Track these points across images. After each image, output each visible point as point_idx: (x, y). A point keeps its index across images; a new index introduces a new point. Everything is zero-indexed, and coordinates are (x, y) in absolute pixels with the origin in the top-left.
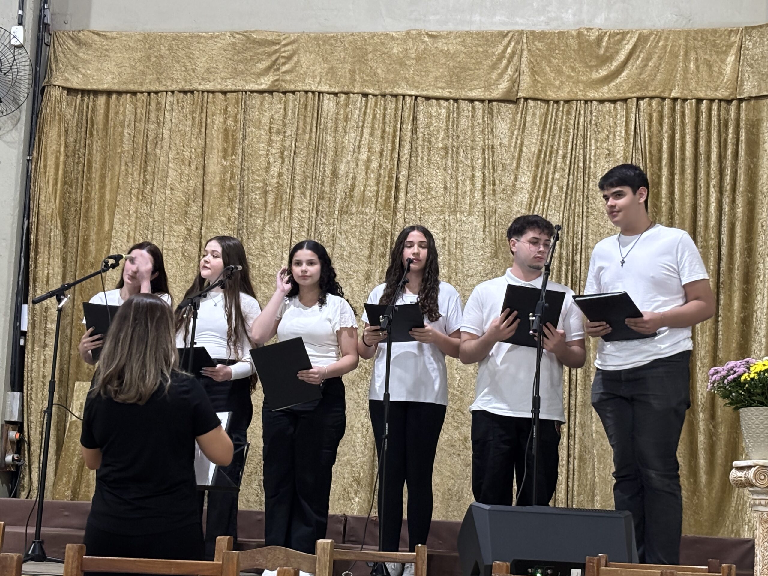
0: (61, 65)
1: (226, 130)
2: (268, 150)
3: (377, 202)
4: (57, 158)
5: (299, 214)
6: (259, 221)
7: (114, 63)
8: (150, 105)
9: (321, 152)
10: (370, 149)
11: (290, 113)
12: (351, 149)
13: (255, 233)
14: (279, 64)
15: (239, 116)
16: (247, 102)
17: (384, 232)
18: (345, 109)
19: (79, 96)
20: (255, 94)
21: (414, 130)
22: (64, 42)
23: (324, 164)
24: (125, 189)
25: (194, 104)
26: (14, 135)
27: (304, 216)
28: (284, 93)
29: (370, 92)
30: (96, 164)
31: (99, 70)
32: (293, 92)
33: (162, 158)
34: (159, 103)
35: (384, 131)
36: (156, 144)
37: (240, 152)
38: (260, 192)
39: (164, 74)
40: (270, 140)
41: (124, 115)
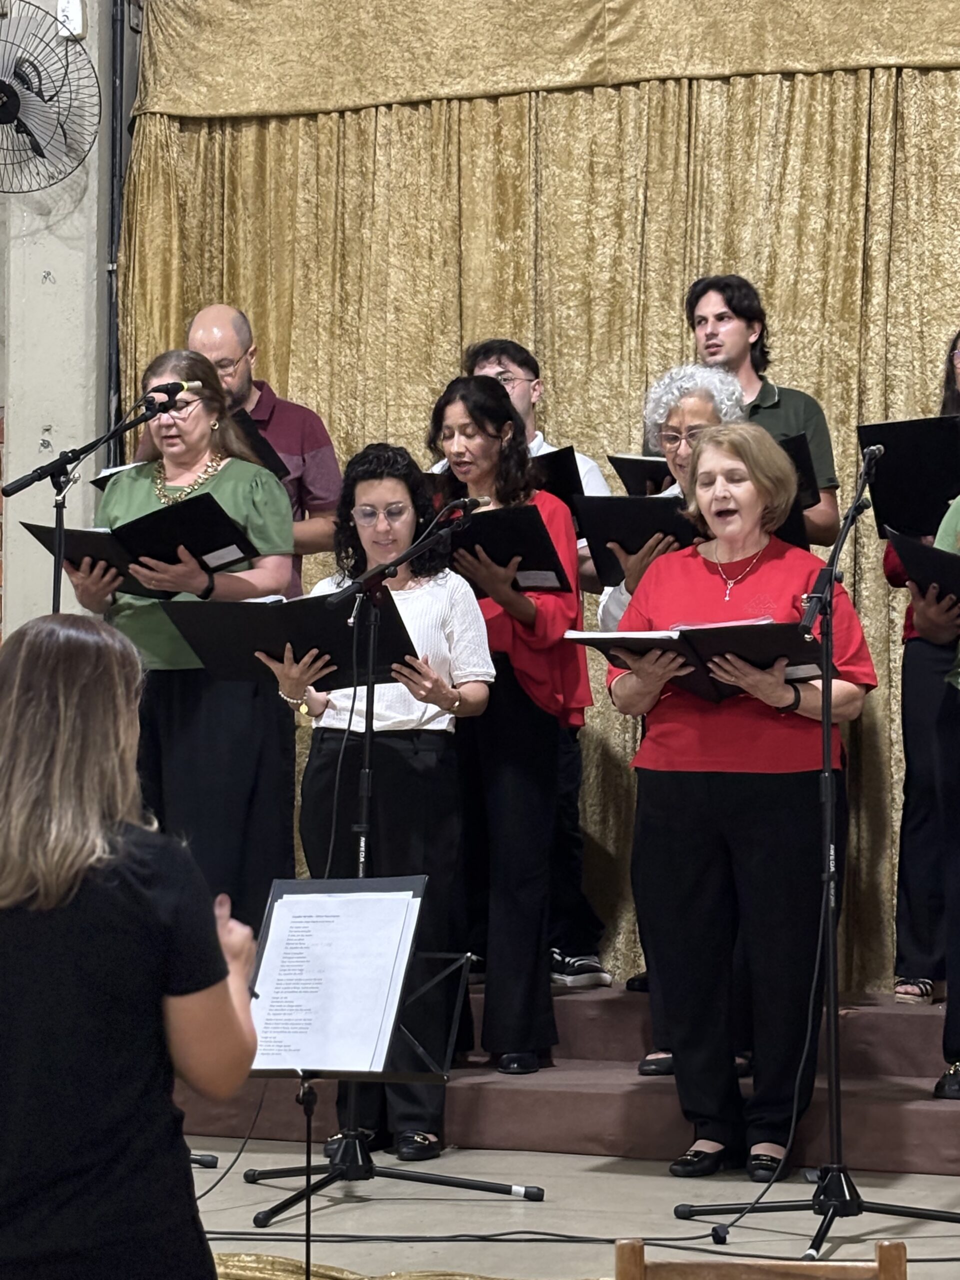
0: (163, 71)
1: (500, 176)
2: (589, 212)
3: (824, 304)
4: (166, 263)
5: (659, 342)
6: (577, 364)
7: (268, 57)
8: (345, 137)
9: (701, 207)
10: (804, 191)
11: (630, 129)
12: (763, 194)
13: (571, 389)
14: (602, 27)
15: (525, 145)
16: (541, 113)
17: (844, 368)
18: (746, 110)
19: (204, 131)
20: (557, 95)
21: (898, 142)
22: (168, 22)
23: (708, 231)
24: (305, 316)
25: (432, 127)
26: (76, 223)
27: (670, 346)
28: (617, 87)
29: (798, 66)
30: (245, 268)
31: (238, 73)
32: (636, 84)
33: (374, 246)
34: (361, 132)
35: (832, 150)
36: (362, 218)
37: (530, 221)
38: (576, 303)
39: (369, 70)
40: (592, 189)
41: (295, 164)
